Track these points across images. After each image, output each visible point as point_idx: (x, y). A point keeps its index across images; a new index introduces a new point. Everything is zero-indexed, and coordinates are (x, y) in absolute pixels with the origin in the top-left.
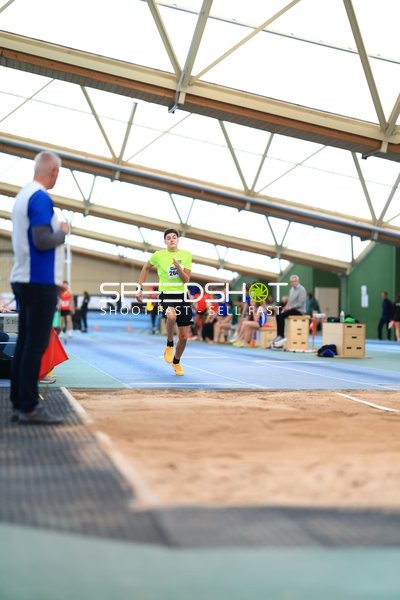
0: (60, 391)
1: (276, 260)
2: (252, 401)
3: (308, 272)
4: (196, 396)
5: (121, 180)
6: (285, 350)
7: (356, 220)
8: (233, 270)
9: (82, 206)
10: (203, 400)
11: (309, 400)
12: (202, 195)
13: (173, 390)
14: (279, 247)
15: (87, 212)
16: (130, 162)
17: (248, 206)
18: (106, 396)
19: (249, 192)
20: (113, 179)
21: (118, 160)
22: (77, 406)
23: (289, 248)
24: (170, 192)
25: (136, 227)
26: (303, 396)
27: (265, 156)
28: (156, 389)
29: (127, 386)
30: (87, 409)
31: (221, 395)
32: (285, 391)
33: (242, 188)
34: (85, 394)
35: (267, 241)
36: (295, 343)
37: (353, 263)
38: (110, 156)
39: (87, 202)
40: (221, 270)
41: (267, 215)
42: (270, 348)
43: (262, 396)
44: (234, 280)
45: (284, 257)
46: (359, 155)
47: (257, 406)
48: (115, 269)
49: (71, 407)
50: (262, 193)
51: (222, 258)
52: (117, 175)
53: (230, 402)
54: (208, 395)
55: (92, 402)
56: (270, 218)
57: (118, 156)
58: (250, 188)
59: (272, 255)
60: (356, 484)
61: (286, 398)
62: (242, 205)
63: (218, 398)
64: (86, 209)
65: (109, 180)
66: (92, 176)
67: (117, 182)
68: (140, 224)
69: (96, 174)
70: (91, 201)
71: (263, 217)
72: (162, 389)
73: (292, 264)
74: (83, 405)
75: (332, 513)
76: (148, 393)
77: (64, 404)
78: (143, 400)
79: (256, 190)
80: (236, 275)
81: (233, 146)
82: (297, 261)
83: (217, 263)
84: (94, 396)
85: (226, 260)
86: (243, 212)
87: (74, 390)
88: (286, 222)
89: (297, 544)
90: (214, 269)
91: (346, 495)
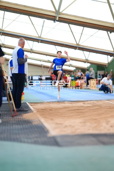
0: (26, 103)
1: (86, 63)
2: (81, 104)
3: (96, 67)
4: (65, 103)
5: (41, 42)
6: (90, 89)
7: (109, 51)
8: (74, 67)
9: (30, 50)
10: (67, 105)
11: (97, 103)
12: (64, 46)
13: (58, 102)
14: (87, 60)
15: (31, 52)
16: (43, 37)
17: (77, 48)
18: (39, 104)
19: (78, 44)
20: (39, 42)
21: (40, 37)
22: (31, 107)
23: (90, 60)
24: (55, 45)
25: (46, 56)
26: (95, 102)
27: (82, 34)
28: (53, 102)
29: (45, 101)
30: (34, 108)
31: (72, 103)
32: (90, 101)
33: (76, 43)
34: (33, 104)
35: (84, 58)
36: (92, 87)
37: (108, 63)
38: (38, 36)
39: (31, 49)
40: (71, 67)
41: (83, 51)
42: (85, 89)
43: (84, 103)
44: (74, 70)
45: (88, 62)
46: (109, 32)
47: (82, 105)
48: (40, 68)
49: (29, 108)
50: (81, 45)
51: (71, 64)
52: (40, 41)
53: (74, 105)
54: (68, 103)
55: (35, 106)
56: (84, 51)
57: (40, 36)
58: (78, 43)
59: (85, 62)
60: (112, 126)
61: (90, 103)
62: (76, 48)
63: (71, 104)
64: (31, 51)
65: (38, 43)
66: (33, 42)
67: (40, 43)
68: (47, 55)
69: (34, 41)
70: (33, 49)
71: (82, 51)
72: (55, 102)
73: (91, 64)
74: (33, 107)
75: (105, 135)
76: (51, 103)
77: (27, 107)
78: (50, 105)
79: (80, 44)
80: (75, 68)
81: (73, 31)
82: (92, 64)
83: (69, 65)
84: (36, 105)
85: (72, 64)
86: (76, 50)
87: (30, 103)
88: (89, 52)
90: (68, 67)
91: (109, 130)
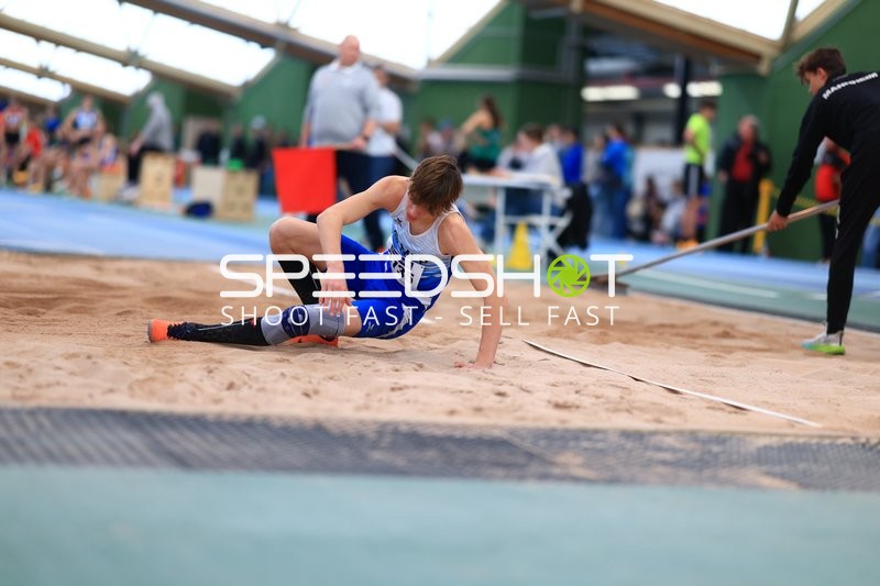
1: (130, 70)
8: (63, 81)
14: (134, 54)
23: (150, 57)
26: (160, 268)
31: (34, 259)
32: (134, 259)
37: (249, 88)
40: (46, 82)
42: (116, 201)
45: (141, 66)
51: (45, 64)
56: (125, 5)
59: (124, 62)
60: (231, 386)
71: (116, 3)
75: (196, 423)
82: (164, 79)
83: (38, 70)
88: (149, 12)
89: (147, 463)
90: (33, 78)
91: (217, 401)
